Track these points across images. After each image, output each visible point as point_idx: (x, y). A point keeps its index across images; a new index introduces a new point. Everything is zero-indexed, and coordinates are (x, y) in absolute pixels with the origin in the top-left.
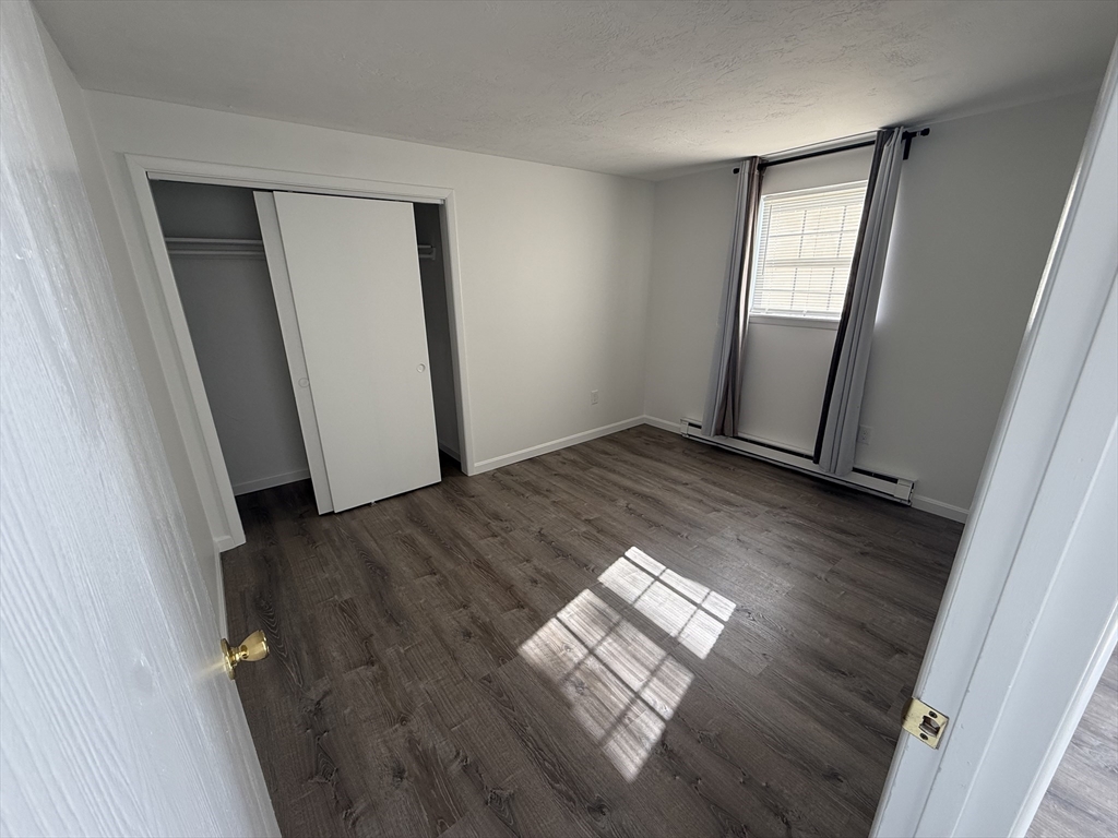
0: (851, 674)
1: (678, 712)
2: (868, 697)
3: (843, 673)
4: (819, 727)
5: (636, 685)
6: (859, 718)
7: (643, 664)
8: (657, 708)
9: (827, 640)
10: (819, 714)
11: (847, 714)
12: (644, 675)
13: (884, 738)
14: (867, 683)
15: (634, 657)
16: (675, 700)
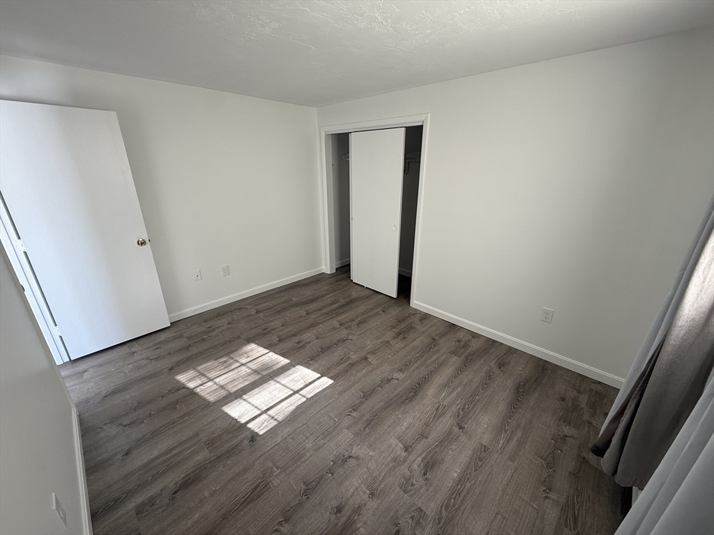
0: (173, 498)
1: (196, 394)
2: (151, 501)
3: (176, 492)
4: (152, 457)
5: (217, 380)
6: (143, 485)
7: (228, 383)
8: (201, 387)
9: (207, 494)
10: (159, 460)
11: (150, 478)
12: (222, 383)
13: (124, 496)
14: (161, 507)
15: (234, 380)
16: (202, 394)
